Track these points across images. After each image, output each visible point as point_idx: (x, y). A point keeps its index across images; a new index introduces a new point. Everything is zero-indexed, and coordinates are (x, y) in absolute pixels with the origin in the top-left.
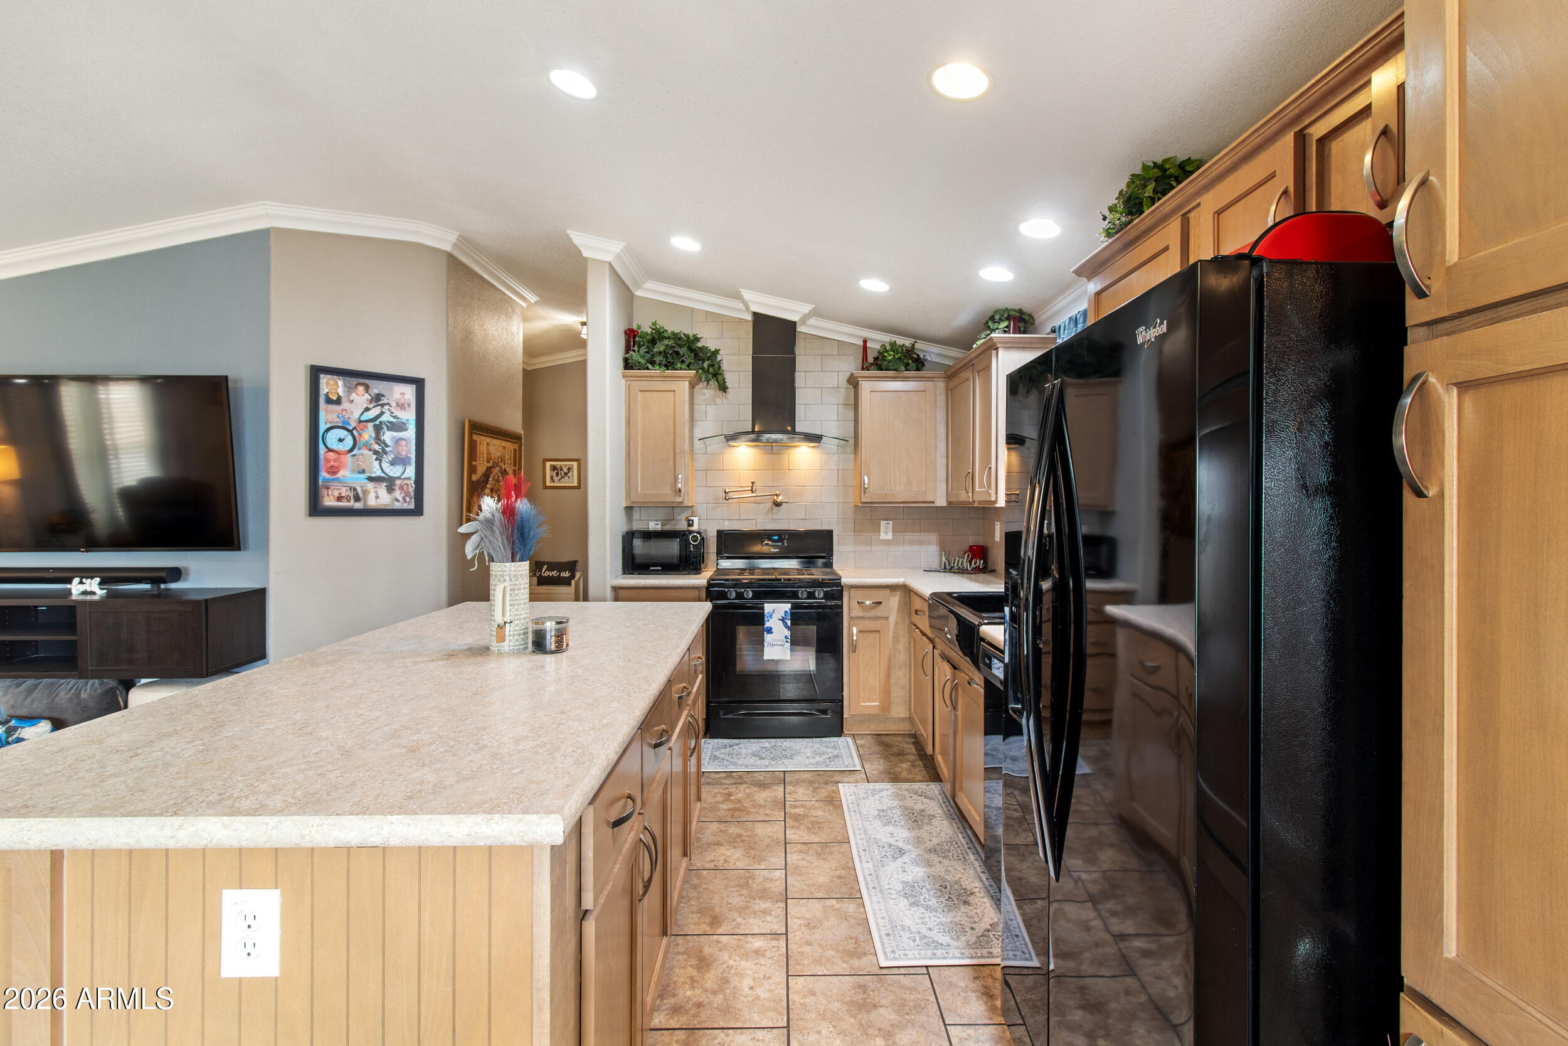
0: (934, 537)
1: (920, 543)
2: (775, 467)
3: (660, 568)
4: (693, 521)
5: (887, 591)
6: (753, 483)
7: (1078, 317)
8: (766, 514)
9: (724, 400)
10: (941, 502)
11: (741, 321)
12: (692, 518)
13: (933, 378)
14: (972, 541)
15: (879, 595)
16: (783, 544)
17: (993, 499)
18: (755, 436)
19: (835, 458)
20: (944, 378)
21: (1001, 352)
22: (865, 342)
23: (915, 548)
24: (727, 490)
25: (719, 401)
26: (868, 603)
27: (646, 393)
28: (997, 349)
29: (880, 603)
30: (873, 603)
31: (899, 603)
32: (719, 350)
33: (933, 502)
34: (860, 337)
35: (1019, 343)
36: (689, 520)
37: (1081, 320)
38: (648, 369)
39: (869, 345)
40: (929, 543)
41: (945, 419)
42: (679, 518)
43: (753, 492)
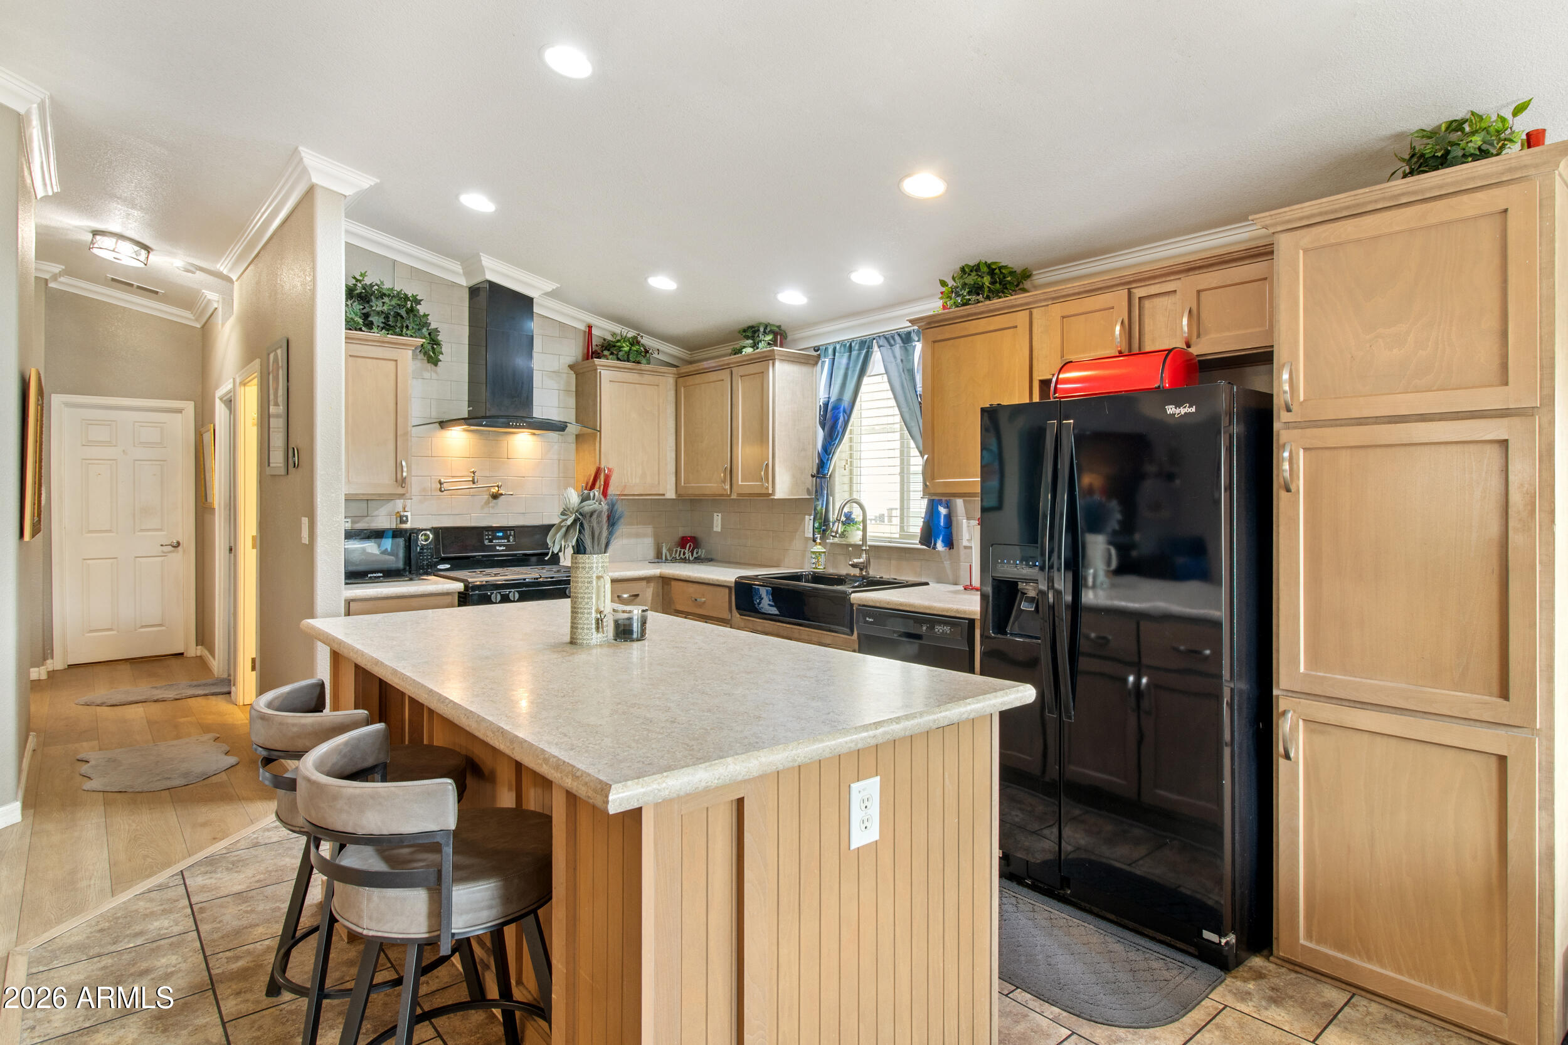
0: (649, 530)
1: (637, 536)
2: (493, 456)
3: (381, 575)
4: (407, 517)
5: (644, 583)
6: (474, 473)
7: (853, 344)
8: (482, 508)
9: (434, 376)
10: (671, 494)
11: (454, 285)
12: (406, 514)
13: (664, 373)
14: (682, 532)
15: (636, 588)
16: (509, 541)
17: (770, 492)
18: (473, 419)
19: (556, 447)
20: (674, 374)
21: (777, 363)
22: (590, 327)
23: (633, 541)
24: (443, 480)
25: (427, 375)
26: (625, 596)
27: (367, 360)
28: (774, 360)
29: (637, 595)
30: (630, 596)
31: (653, 594)
32: (428, 315)
33: (664, 495)
34: (583, 321)
35: (790, 357)
36: (401, 517)
37: (857, 348)
38: (360, 330)
39: (594, 331)
40: (645, 536)
41: (674, 414)
42: (376, 513)
43: (474, 483)
